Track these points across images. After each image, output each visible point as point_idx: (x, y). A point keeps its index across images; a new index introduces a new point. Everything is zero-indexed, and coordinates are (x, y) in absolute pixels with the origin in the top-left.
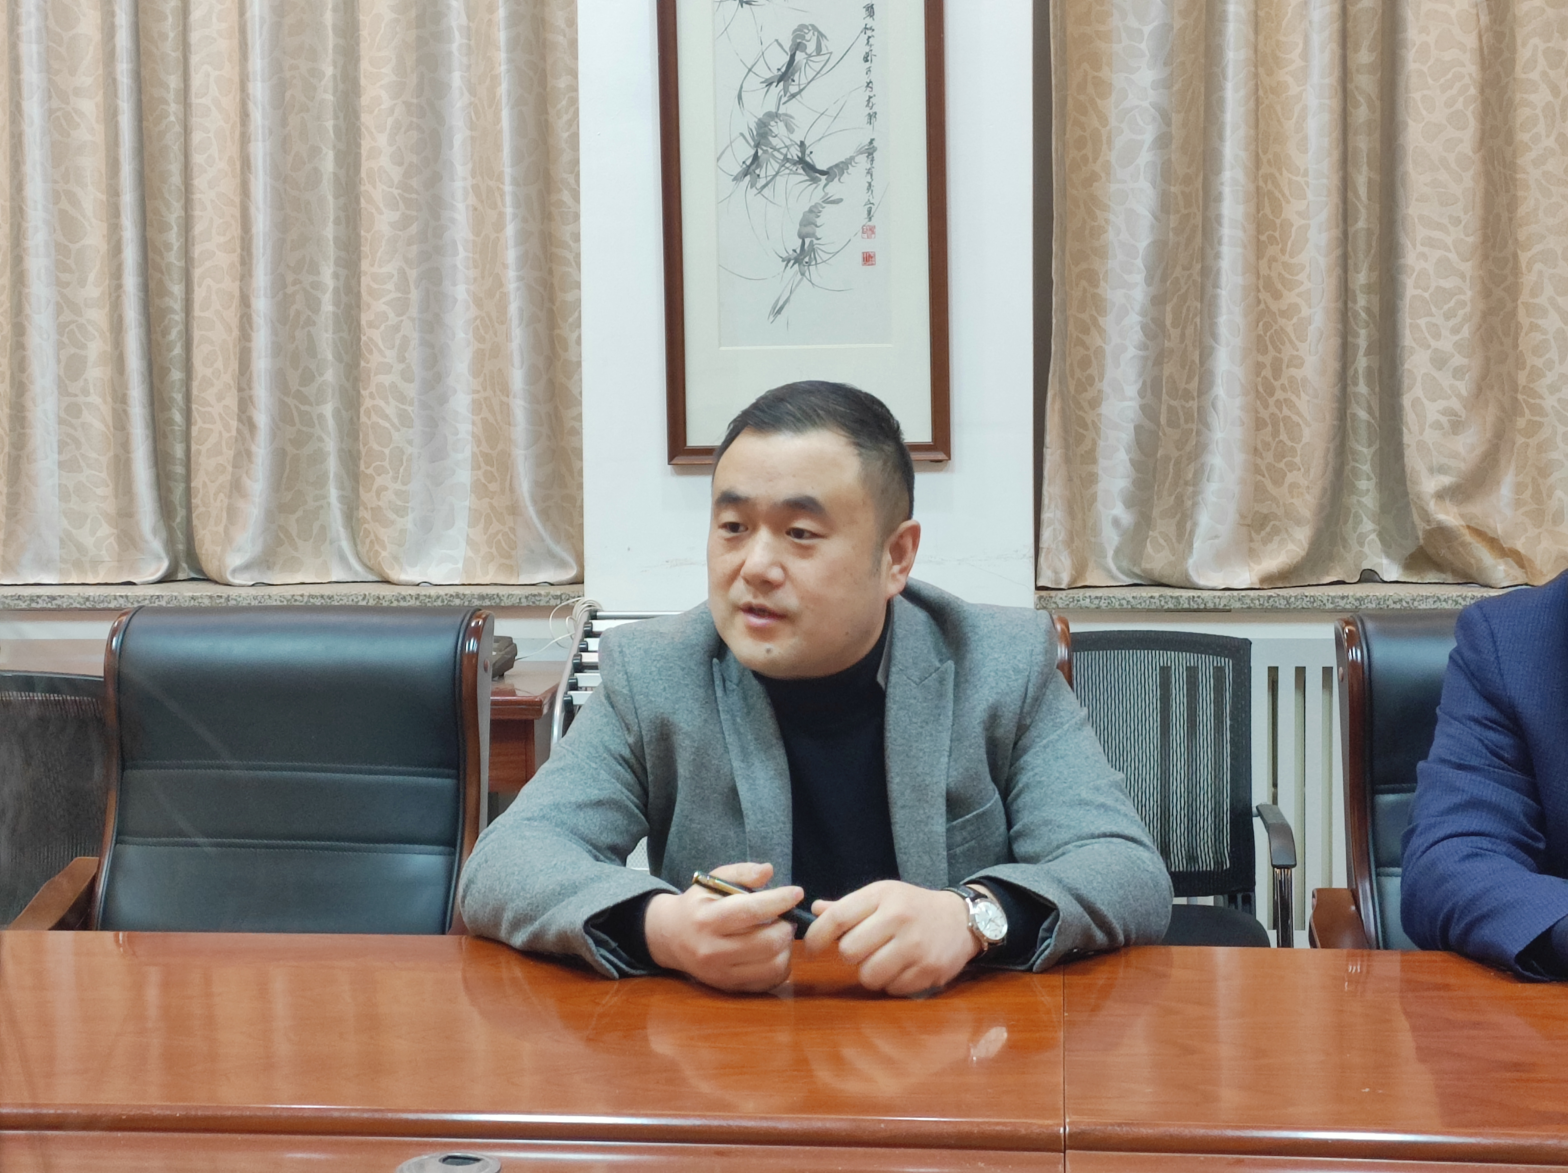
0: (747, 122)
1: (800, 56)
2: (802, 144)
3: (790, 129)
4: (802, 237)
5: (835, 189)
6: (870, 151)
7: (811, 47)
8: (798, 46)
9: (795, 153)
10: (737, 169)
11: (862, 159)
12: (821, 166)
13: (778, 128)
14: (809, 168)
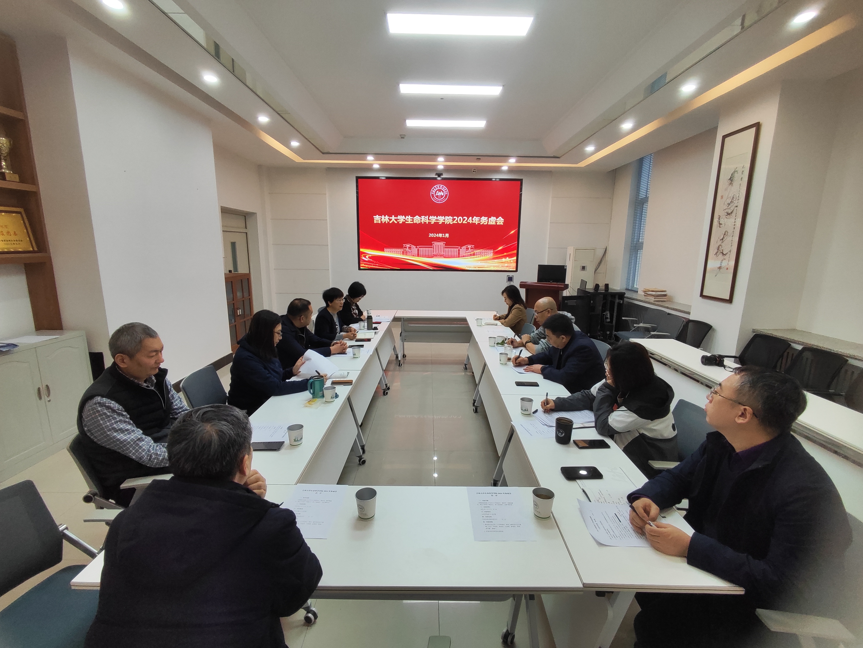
0: (717, 246)
1: (725, 236)
2: (723, 250)
3: (722, 247)
4: (720, 264)
5: (725, 257)
6: (730, 251)
7: (726, 234)
8: (725, 234)
9: (721, 251)
10: (715, 253)
11: (729, 252)
12: (724, 254)
13: (720, 247)
14: (723, 254)
